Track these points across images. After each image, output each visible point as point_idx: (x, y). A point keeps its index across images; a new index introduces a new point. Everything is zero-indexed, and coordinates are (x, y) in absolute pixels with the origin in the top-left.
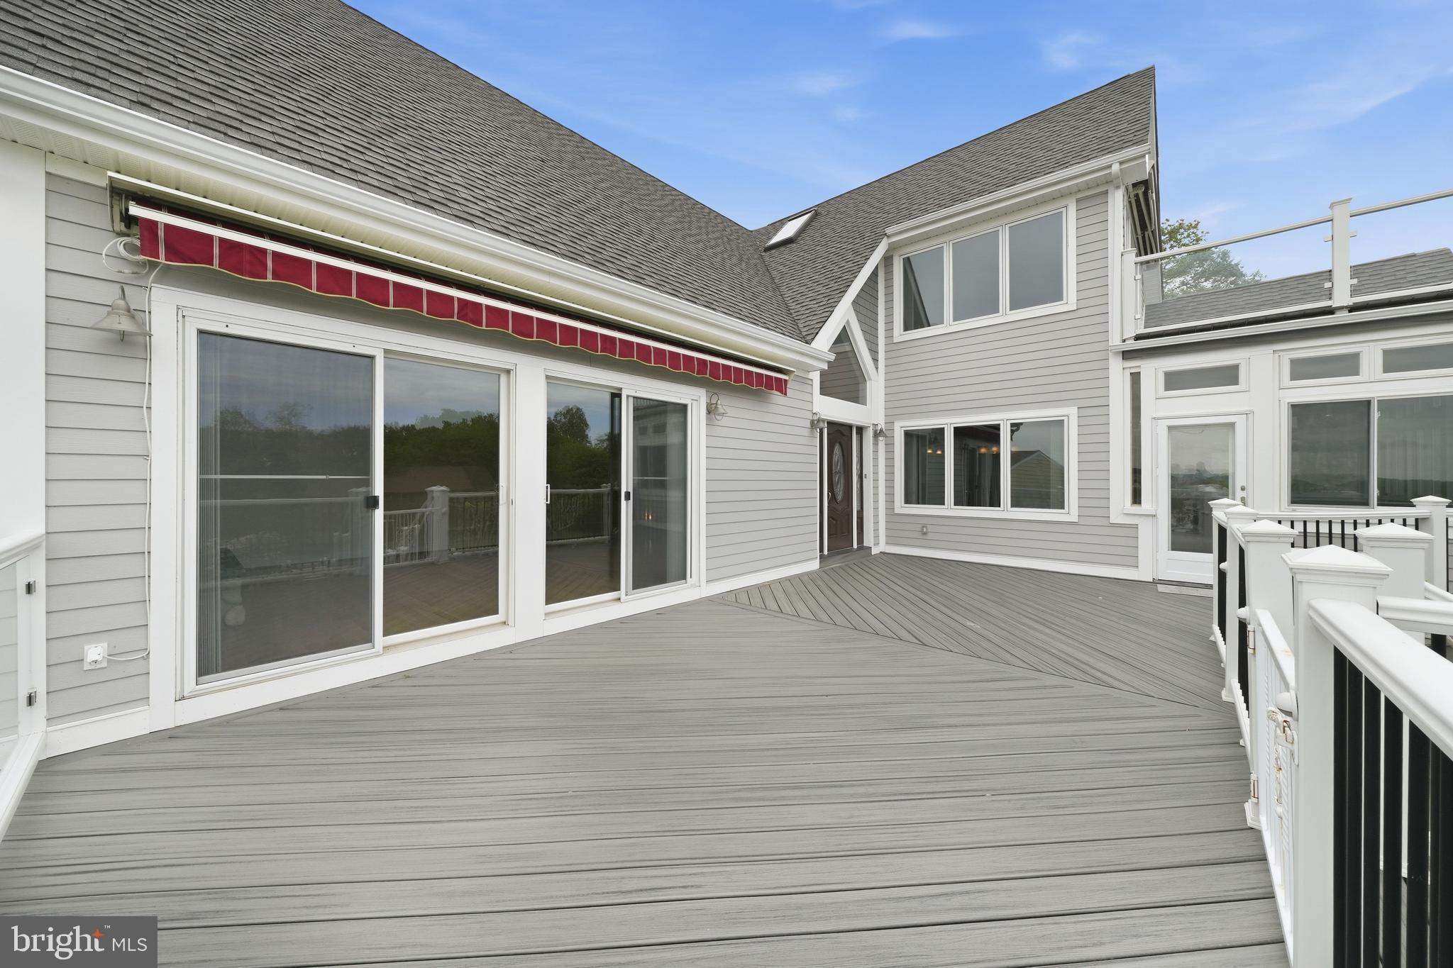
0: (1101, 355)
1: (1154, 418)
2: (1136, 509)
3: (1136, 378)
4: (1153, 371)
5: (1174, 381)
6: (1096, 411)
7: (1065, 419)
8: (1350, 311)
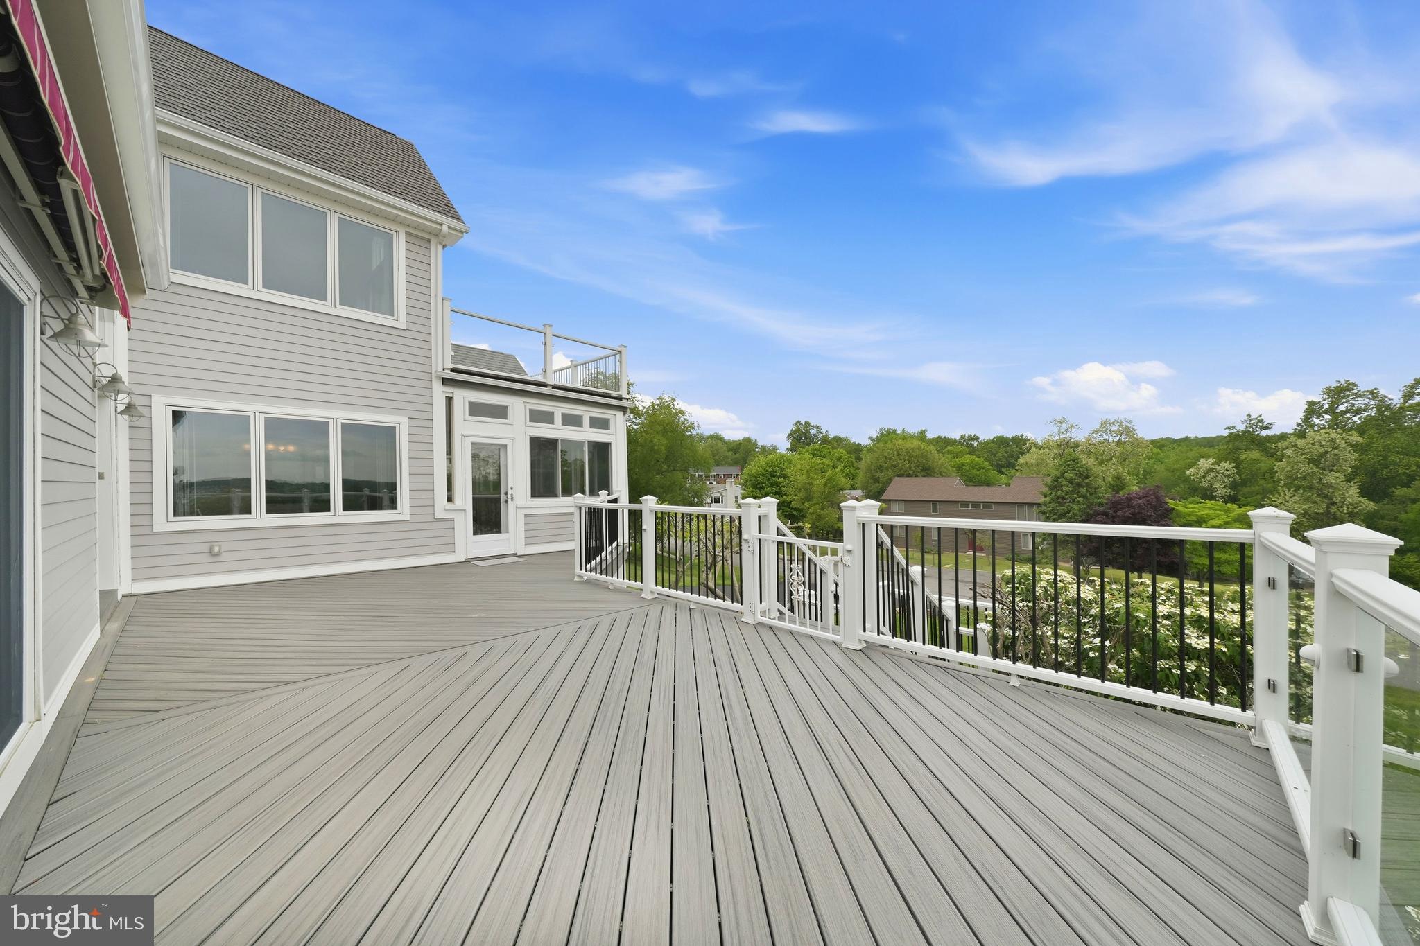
0: (426, 376)
1: (463, 435)
2: (450, 506)
3: (449, 400)
4: (462, 398)
5: (476, 409)
6: (422, 421)
7: (397, 426)
8: (553, 388)
